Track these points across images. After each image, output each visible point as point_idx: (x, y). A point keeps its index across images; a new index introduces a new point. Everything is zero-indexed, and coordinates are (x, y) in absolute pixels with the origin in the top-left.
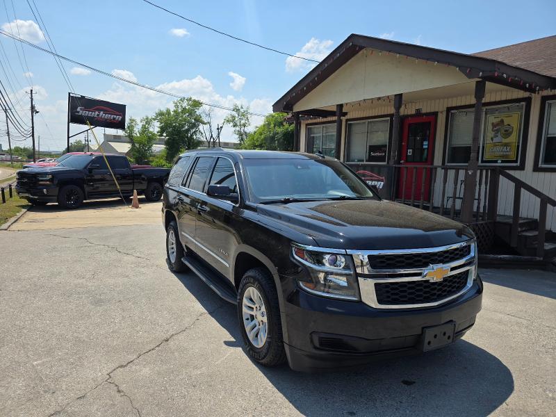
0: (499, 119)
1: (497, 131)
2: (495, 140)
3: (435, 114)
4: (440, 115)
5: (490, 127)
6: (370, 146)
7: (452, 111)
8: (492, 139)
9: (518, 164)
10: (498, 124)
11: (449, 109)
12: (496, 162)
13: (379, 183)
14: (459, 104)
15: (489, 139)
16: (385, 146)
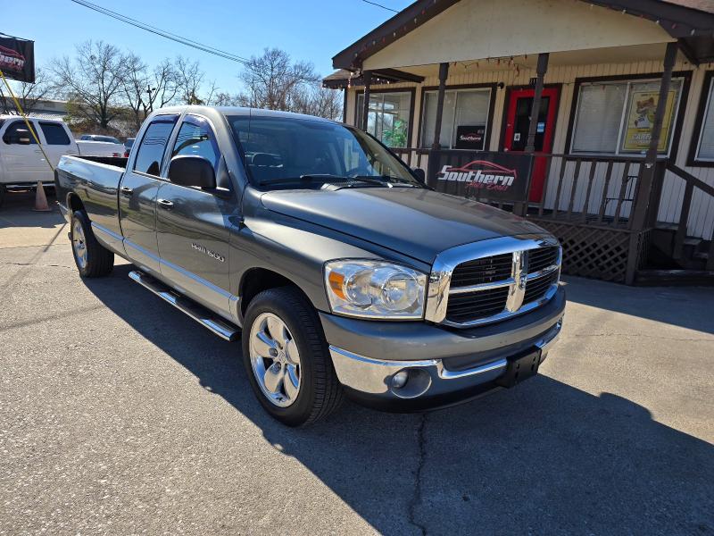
0: (648, 98)
1: (644, 113)
2: (641, 124)
3: (558, 87)
4: (565, 89)
5: (635, 108)
6: (459, 127)
7: (583, 84)
8: (636, 123)
9: (668, 156)
10: (645, 105)
11: (579, 81)
12: (639, 153)
13: (507, 178)
14: (592, 75)
15: (632, 122)
16: (483, 128)
